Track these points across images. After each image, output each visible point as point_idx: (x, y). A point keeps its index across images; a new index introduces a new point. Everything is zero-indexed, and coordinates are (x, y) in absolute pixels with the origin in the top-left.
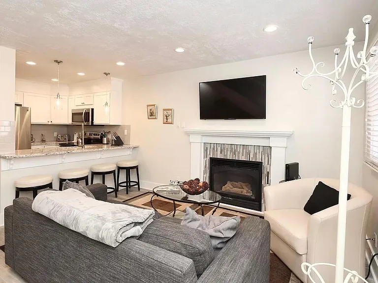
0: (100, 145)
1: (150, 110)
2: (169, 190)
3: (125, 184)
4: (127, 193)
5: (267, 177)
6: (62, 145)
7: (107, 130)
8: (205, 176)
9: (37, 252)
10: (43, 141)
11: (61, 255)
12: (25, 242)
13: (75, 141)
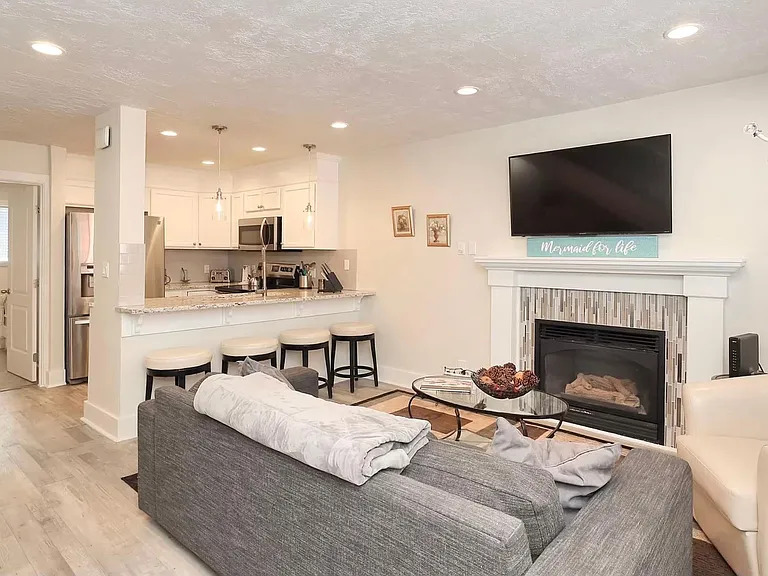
0: (294, 291)
1: (400, 217)
2: (446, 385)
3: (347, 372)
4: (352, 391)
5: (676, 367)
6: (221, 290)
7: (307, 260)
8: (524, 359)
9: (201, 490)
10: (185, 282)
11: (248, 496)
12: (176, 468)
13: (244, 282)
